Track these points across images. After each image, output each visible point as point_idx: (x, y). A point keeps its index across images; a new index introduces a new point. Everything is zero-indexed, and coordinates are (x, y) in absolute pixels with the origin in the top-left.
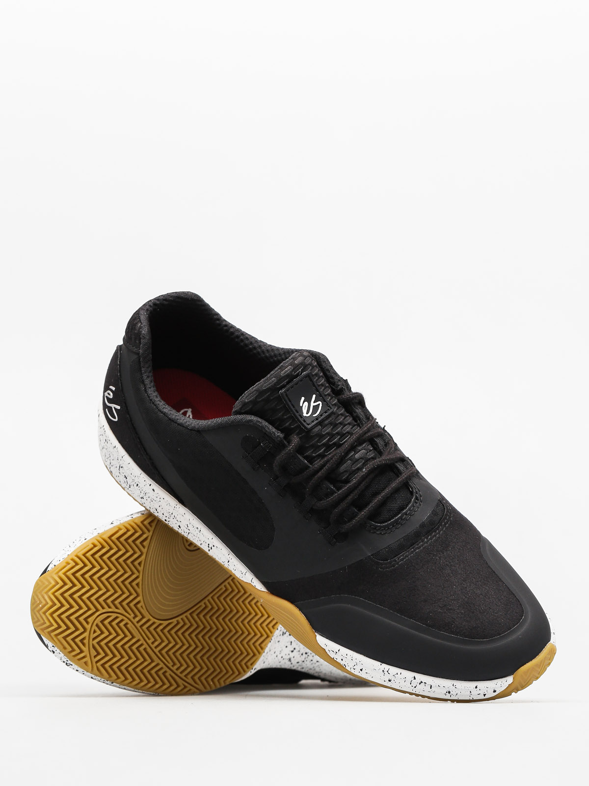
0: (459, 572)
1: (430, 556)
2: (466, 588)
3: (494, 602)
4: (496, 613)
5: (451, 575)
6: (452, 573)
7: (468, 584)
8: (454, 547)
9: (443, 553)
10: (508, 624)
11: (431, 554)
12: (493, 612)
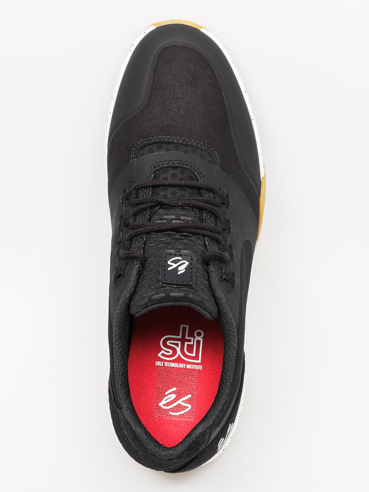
0: (176, 105)
1: (183, 130)
2: (182, 93)
3: (175, 70)
4: (181, 63)
5: (182, 108)
6: (181, 109)
7: (178, 94)
8: (161, 122)
9: (173, 124)
10: (182, 51)
11: (181, 130)
12: (182, 65)
